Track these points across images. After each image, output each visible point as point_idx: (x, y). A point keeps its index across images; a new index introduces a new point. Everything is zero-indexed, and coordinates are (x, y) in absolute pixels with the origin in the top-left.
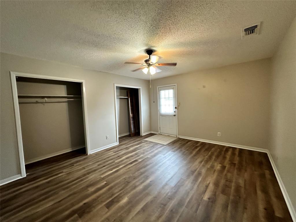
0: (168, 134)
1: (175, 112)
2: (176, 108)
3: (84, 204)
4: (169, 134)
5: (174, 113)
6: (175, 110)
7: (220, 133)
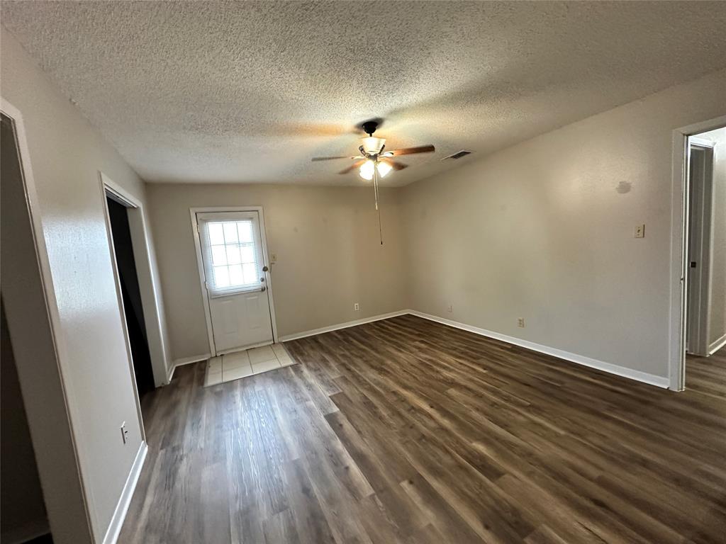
0: (247, 346)
1: (263, 280)
2: (265, 269)
3: (487, 527)
4: (250, 345)
5: (260, 285)
6: (262, 275)
7: (357, 304)
